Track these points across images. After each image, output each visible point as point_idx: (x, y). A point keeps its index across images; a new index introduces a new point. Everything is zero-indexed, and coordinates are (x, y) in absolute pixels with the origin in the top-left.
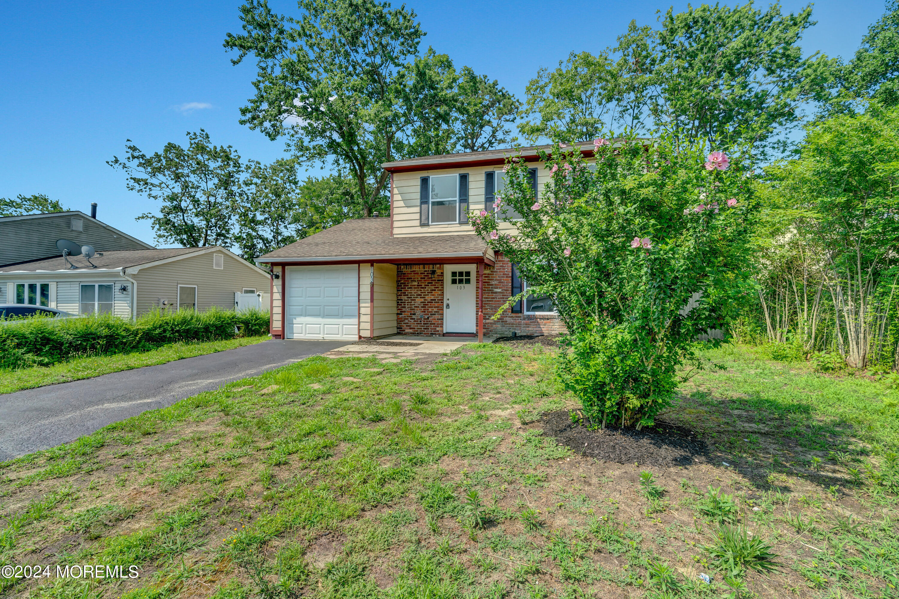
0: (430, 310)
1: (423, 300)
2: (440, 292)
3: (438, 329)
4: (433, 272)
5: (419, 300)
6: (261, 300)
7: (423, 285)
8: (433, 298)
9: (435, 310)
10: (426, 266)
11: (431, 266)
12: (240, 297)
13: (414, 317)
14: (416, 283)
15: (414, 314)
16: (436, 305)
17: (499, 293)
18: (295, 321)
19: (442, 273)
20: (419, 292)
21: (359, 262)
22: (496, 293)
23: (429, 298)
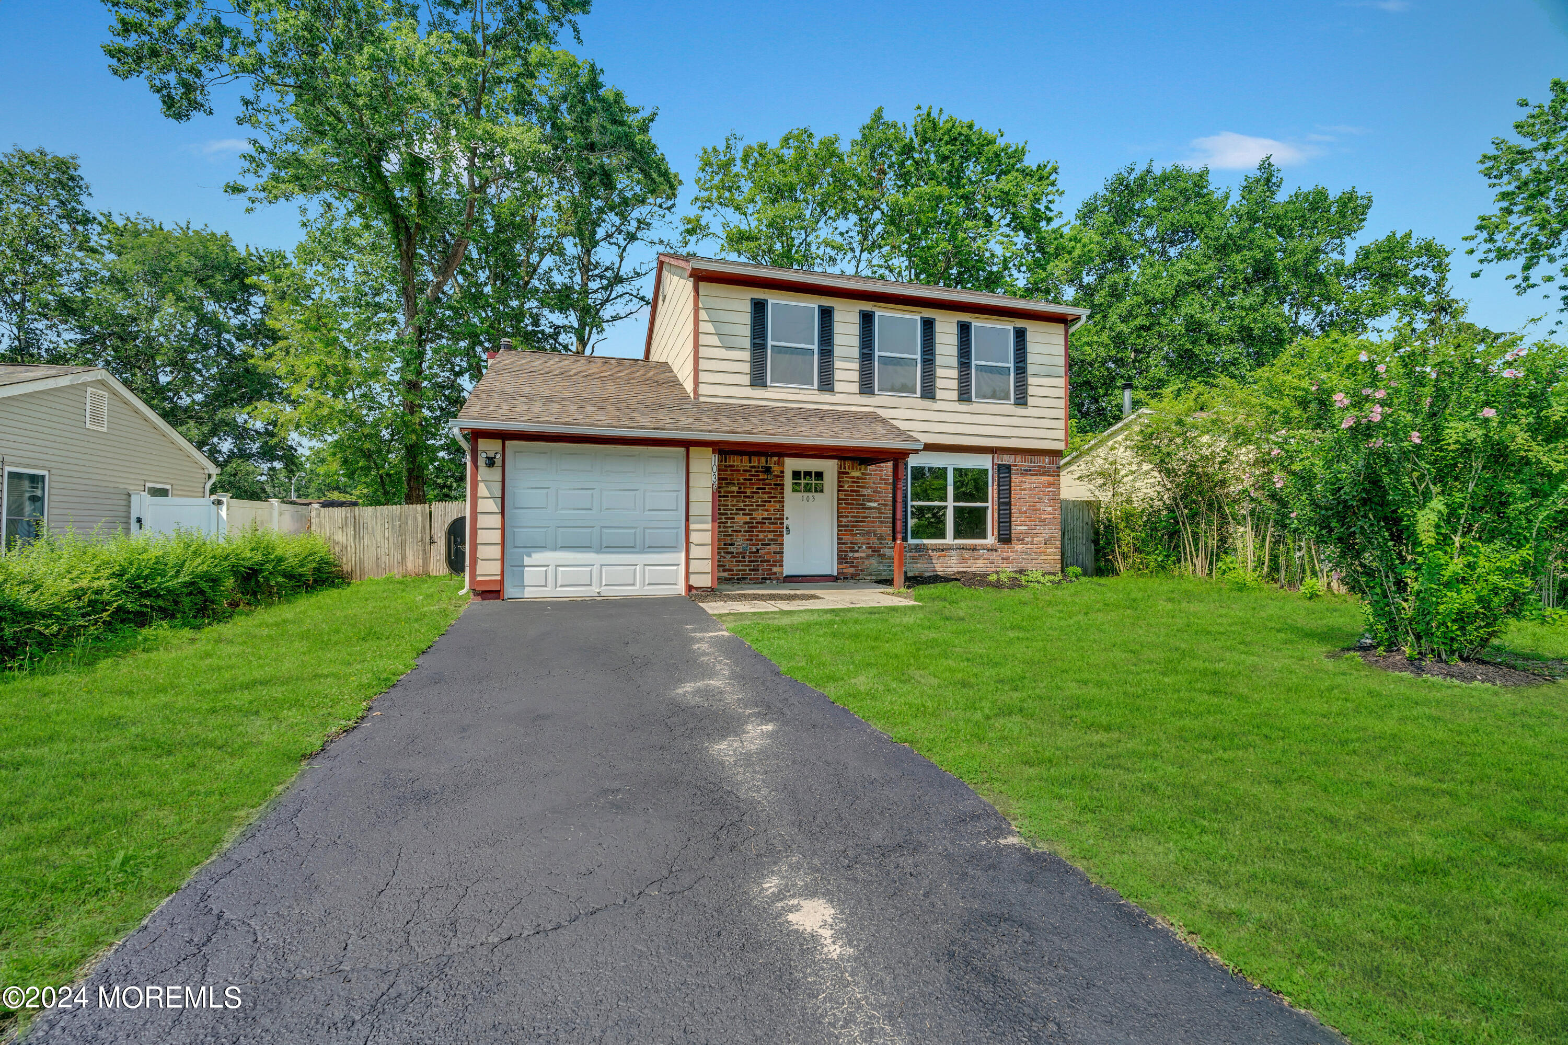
0: (761, 536)
1: (747, 519)
2: (778, 506)
3: (775, 570)
4: (768, 470)
5: (740, 519)
6: (223, 512)
7: (748, 491)
8: (766, 515)
9: (771, 536)
10: (755, 459)
11: (763, 459)
12: (143, 504)
13: (731, 549)
14: (735, 489)
15: (732, 544)
16: (772, 527)
17: (875, 508)
18: (527, 560)
19: (782, 472)
20: (741, 505)
21: (687, 444)
22: (870, 508)
23: (759, 515)
